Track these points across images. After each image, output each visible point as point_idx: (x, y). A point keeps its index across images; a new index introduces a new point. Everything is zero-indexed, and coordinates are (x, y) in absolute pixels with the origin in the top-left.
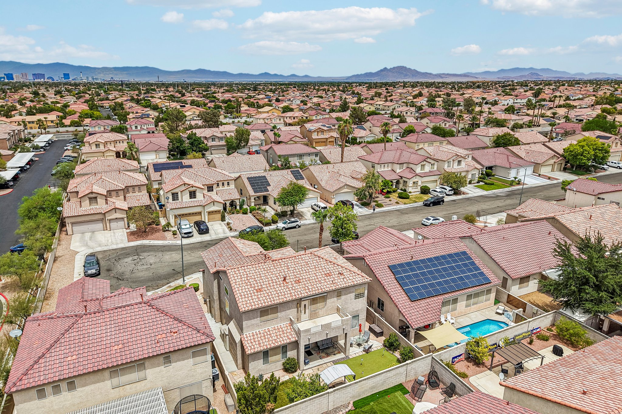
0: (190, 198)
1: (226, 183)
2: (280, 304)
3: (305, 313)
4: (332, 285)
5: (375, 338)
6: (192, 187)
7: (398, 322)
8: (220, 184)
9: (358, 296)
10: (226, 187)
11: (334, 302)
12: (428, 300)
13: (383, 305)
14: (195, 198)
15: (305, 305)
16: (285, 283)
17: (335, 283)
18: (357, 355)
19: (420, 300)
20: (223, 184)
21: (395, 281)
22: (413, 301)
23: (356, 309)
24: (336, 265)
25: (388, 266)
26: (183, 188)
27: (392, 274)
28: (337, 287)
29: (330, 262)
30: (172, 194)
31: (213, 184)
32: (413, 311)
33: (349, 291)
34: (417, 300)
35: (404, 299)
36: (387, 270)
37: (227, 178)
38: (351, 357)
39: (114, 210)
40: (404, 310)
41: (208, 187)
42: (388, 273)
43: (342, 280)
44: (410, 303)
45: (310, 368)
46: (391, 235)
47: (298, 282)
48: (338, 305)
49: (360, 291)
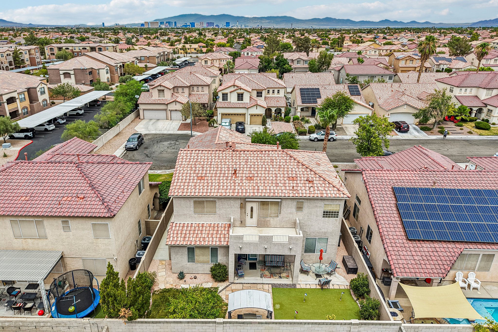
0: (238, 100)
1: (276, 91)
2: (220, 198)
3: (252, 217)
4: (291, 192)
5: (345, 273)
6: (241, 89)
7: (382, 262)
8: (271, 91)
9: (327, 214)
10: (276, 95)
11: (290, 213)
12: (436, 245)
13: (371, 234)
14: (242, 100)
15: (252, 208)
16: (234, 176)
17: (295, 190)
18: (308, 287)
19: (423, 241)
20: (273, 92)
21: (395, 209)
22: (410, 240)
23: (323, 230)
24: (308, 170)
25: (392, 188)
26: (232, 89)
27: (394, 199)
28: (297, 195)
29: (303, 165)
30: (223, 94)
31: (263, 90)
32: (405, 253)
33: (315, 205)
34: (419, 241)
35: (398, 233)
36: (388, 193)
37: (278, 86)
38: (298, 286)
39: (174, 103)
40: (390, 249)
41: (257, 92)
42: (389, 196)
43: (307, 188)
44: (405, 241)
45: (242, 283)
47: (250, 179)
48: (297, 219)
49: (333, 207)
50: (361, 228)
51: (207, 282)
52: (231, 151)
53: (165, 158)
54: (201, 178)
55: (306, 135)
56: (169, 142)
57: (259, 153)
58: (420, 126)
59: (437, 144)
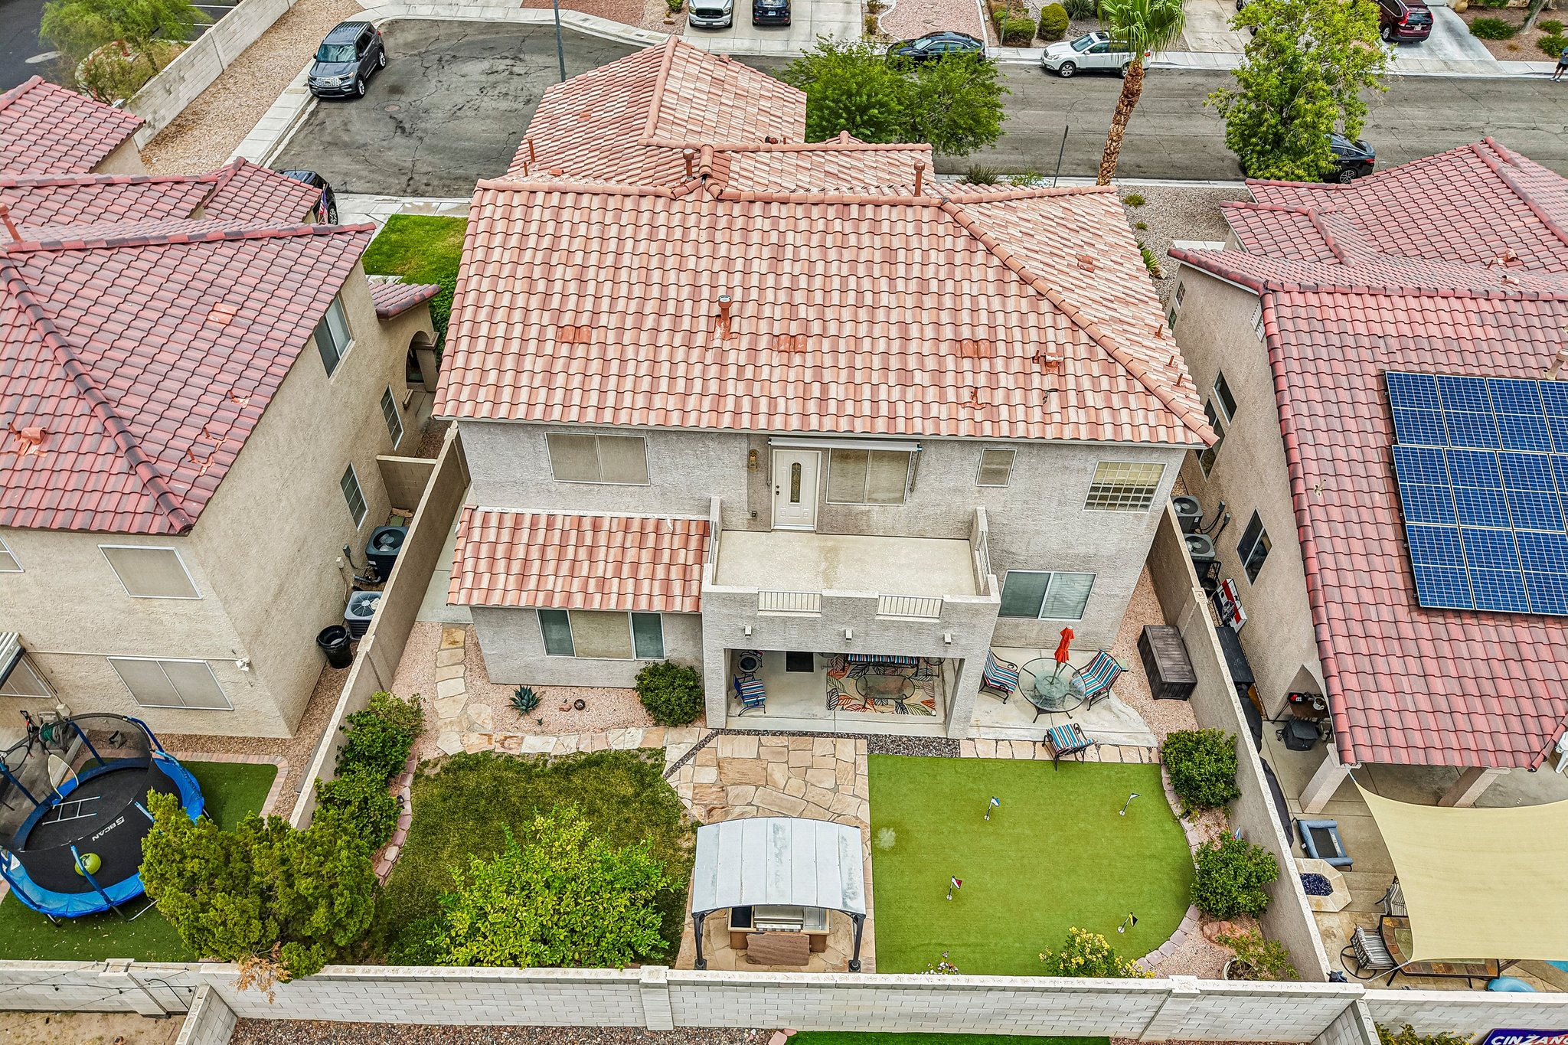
2: (661, 433)
3: (795, 497)
4: (963, 413)
5: (1144, 695)
7: (1293, 672)
9: (1103, 496)
11: (956, 491)
12: (1523, 632)
13: (1263, 552)
15: (796, 469)
16: (719, 331)
17: (982, 406)
18: (1004, 753)
19: (1475, 614)
21: (1378, 470)
22: (1427, 611)
23: (1082, 550)
24: (1045, 306)
25: (1381, 376)
27: (1381, 426)
28: (987, 428)
29: (1024, 281)
32: (1397, 665)
33: (1060, 463)
34: (1458, 613)
35: (1380, 580)
36: (1361, 396)
38: (966, 751)
40: (1342, 645)
42: (1364, 411)
43: (1035, 398)
44: (1402, 613)
45: (757, 733)
46: (1513, 201)
47: (791, 345)
48: (981, 509)
49: (1130, 473)
50: (1221, 507)
51: (625, 725)
52: (708, 197)
53: (469, 140)
54: (575, 335)
55: (1028, 45)
56: (485, 65)
57: (831, 212)
58: (1473, 15)
59: (1528, 100)
